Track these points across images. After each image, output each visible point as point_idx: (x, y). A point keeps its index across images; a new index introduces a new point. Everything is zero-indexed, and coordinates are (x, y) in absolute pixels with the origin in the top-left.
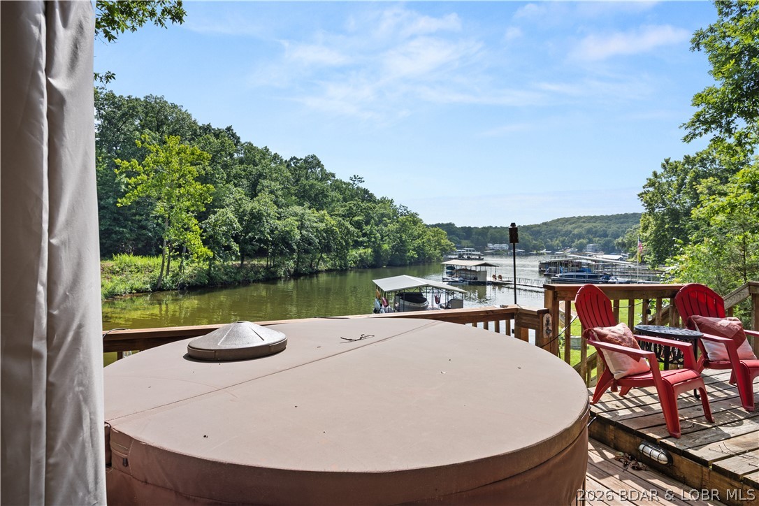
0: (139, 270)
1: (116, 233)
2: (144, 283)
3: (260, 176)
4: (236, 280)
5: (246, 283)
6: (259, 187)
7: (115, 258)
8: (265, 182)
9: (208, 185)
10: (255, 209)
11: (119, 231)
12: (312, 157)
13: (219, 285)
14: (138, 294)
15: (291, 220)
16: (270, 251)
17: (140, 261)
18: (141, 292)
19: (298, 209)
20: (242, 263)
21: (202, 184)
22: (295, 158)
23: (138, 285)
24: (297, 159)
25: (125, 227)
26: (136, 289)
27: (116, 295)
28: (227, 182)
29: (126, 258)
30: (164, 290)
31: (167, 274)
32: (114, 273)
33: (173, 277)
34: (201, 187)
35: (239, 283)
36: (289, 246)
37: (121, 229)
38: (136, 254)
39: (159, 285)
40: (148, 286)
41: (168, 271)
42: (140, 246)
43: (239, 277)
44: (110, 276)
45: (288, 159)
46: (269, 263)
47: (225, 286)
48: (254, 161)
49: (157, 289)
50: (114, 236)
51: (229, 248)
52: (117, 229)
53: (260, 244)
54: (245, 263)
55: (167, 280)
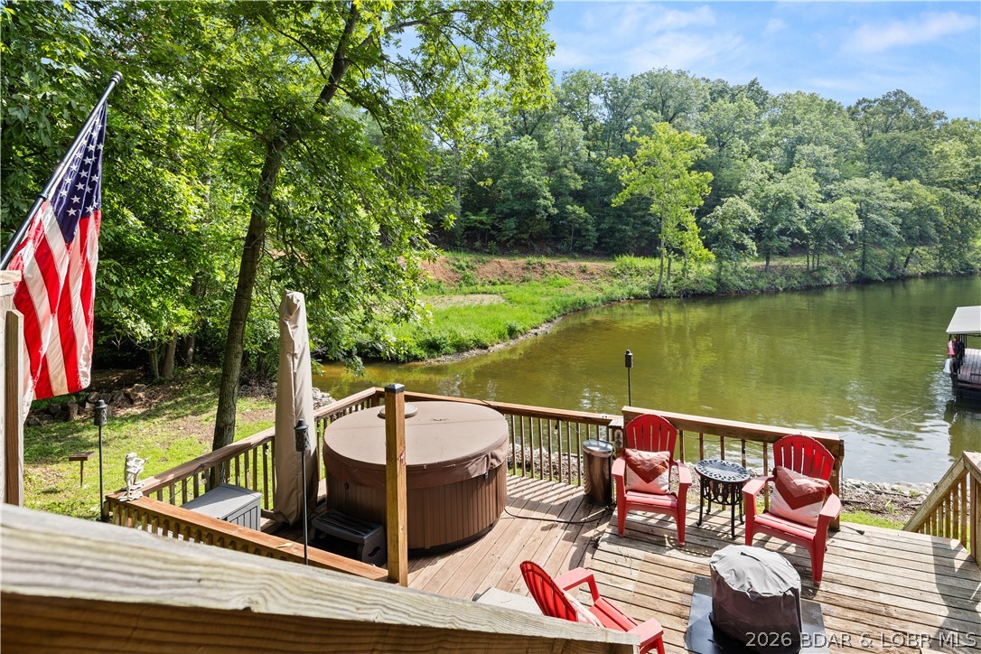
0: (639, 273)
1: (619, 231)
2: (642, 289)
3: (800, 140)
4: (757, 288)
5: (772, 292)
6: (797, 156)
7: (617, 259)
8: (805, 149)
9: (705, 173)
10: (782, 192)
11: (621, 229)
12: (895, 94)
13: (734, 294)
14: (636, 301)
15: (846, 201)
16: (812, 247)
17: (641, 263)
18: (639, 298)
19: (860, 183)
20: (767, 264)
21: (698, 173)
22: (864, 100)
23: (637, 290)
24: (870, 102)
25: (627, 225)
26: (633, 295)
27: (614, 300)
28: (750, 156)
29: (627, 260)
30: (665, 297)
31: (669, 278)
32: (615, 277)
33: (675, 282)
34: (697, 176)
35: (762, 291)
36: (840, 240)
37: (624, 227)
38: (637, 255)
39: (659, 291)
40: (647, 292)
41: (669, 274)
42: (643, 245)
43: (762, 284)
44: (610, 279)
45: (853, 104)
46: (811, 264)
47: (741, 294)
48: (794, 118)
49: (657, 296)
50: (617, 234)
51: (741, 247)
52: (620, 226)
53: (793, 239)
54: (772, 263)
55: (669, 286)
